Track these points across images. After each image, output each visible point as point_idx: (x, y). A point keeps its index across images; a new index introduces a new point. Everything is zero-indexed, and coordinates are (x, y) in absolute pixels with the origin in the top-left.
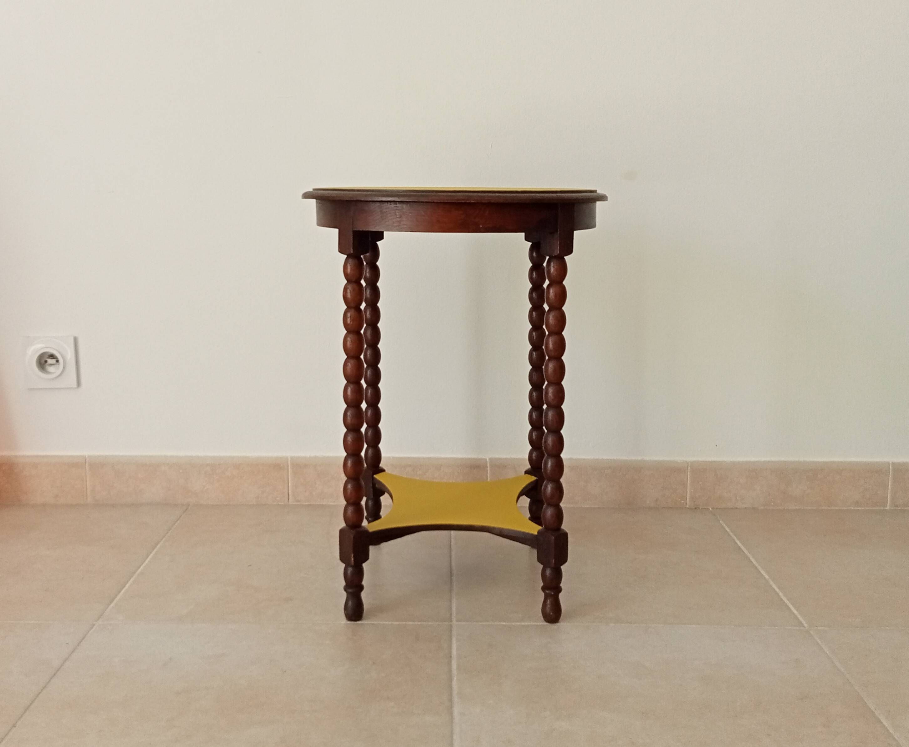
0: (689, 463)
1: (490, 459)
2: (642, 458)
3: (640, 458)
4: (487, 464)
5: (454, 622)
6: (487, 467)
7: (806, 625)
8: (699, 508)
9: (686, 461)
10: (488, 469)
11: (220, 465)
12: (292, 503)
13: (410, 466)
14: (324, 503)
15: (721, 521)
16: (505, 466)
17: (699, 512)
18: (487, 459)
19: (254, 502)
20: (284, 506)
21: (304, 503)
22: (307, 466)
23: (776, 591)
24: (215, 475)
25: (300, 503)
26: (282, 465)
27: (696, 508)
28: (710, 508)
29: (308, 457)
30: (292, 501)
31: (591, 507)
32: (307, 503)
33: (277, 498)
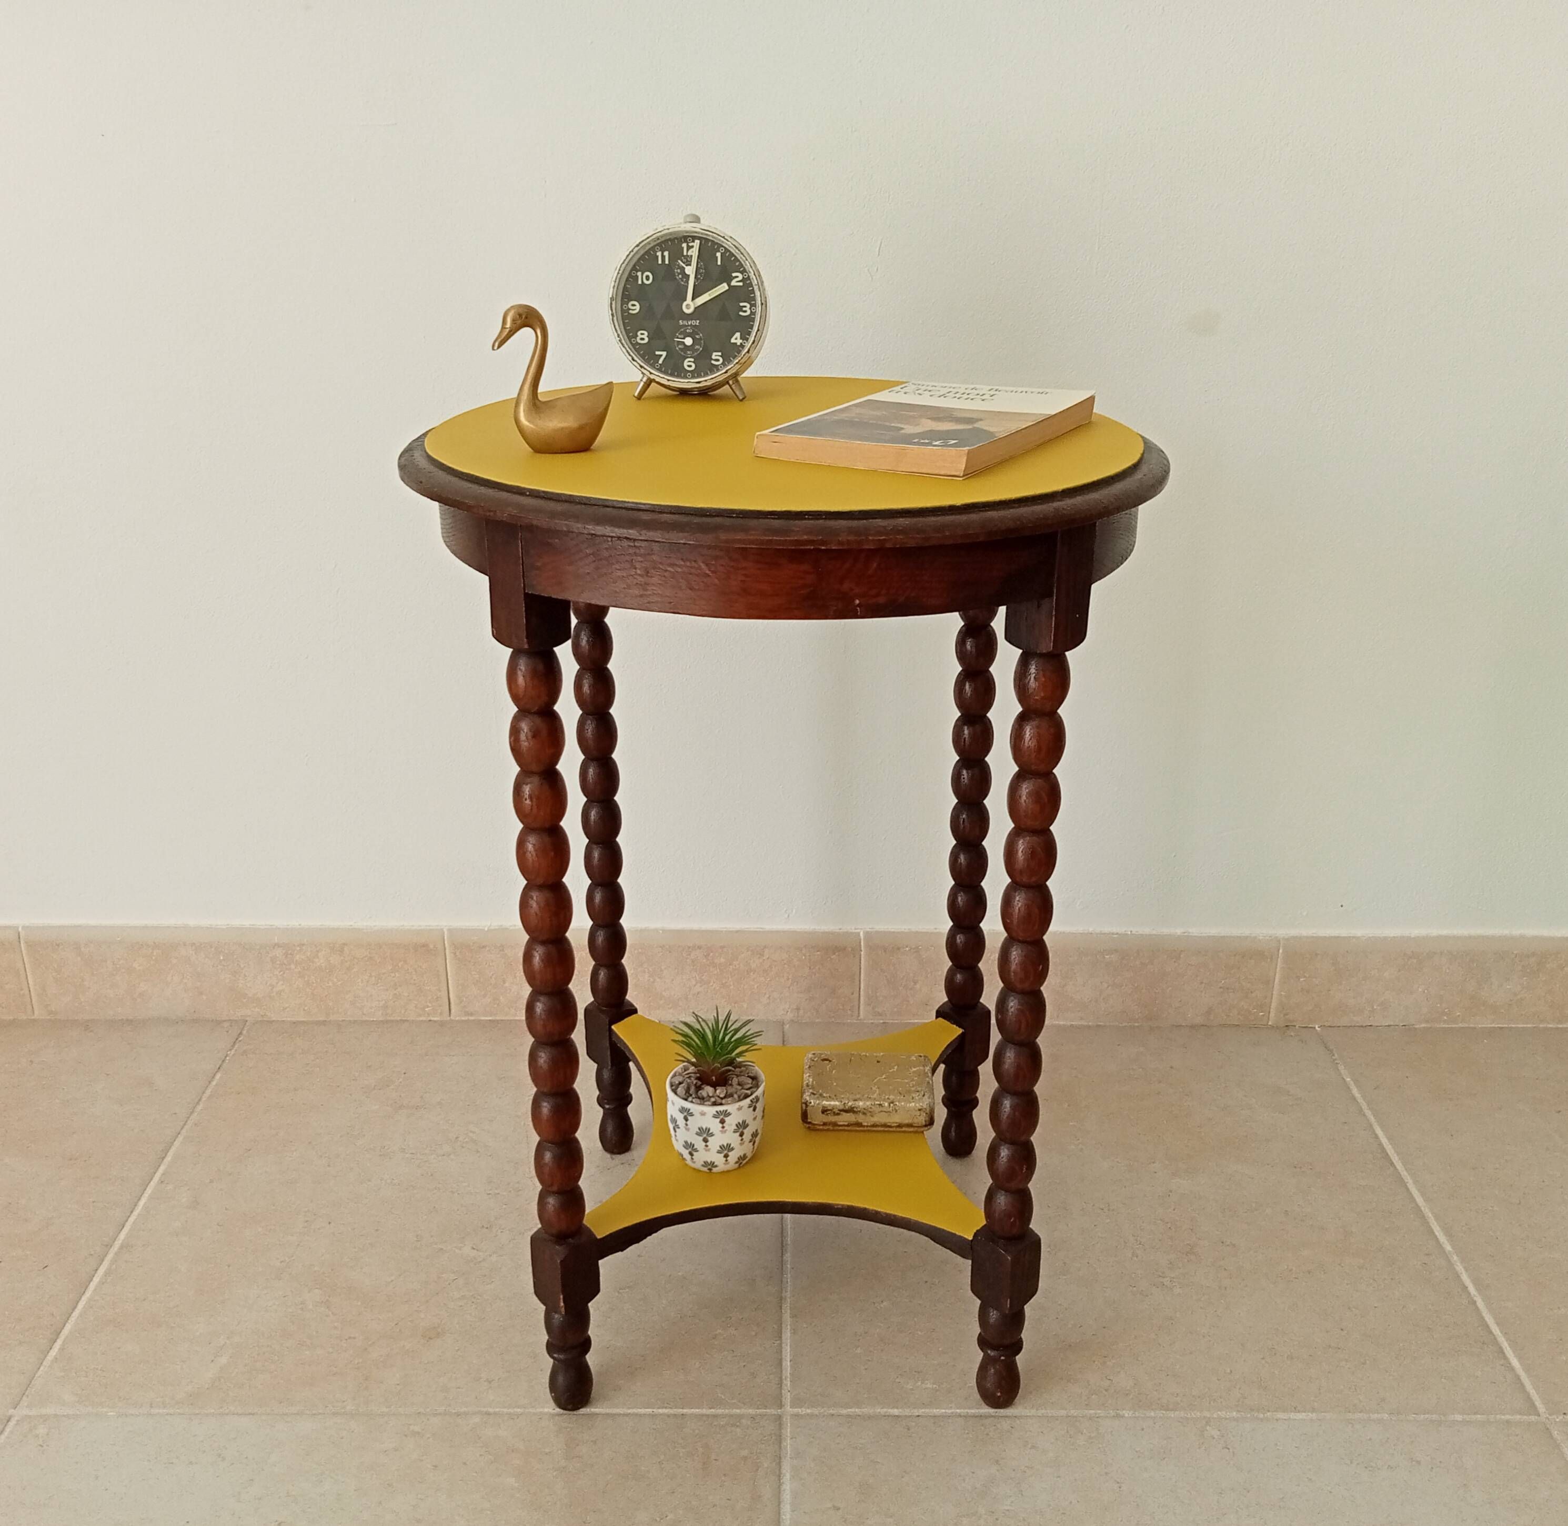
0: (1282, 942)
1: (867, 934)
2: (1182, 930)
3: (1179, 931)
4: (860, 942)
5: (788, 1409)
6: (861, 950)
7: (1541, 1409)
8: (1295, 1026)
9: (1277, 937)
10: (862, 953)
11: (301, 945)
12: (458, 1019)
13: (700, 948)
15: (1341, 1067)
16: (899, 949)
17: (1292, 1034)
18: (862, 934)
19: (379, 1016)
20: (442, 1024)
21: (483, 1018)
22: (484, 947)
23: (1470, 1294)
24: (293, 966)
25: (472, 1018)
26: (431, 946)
27: (1287, 1026)
28: (1317, 1027)
29: (486, 929)
30: (456, 1015)
31: (1072, 1025)
32: (490, 1018)
33: (426, 1009)
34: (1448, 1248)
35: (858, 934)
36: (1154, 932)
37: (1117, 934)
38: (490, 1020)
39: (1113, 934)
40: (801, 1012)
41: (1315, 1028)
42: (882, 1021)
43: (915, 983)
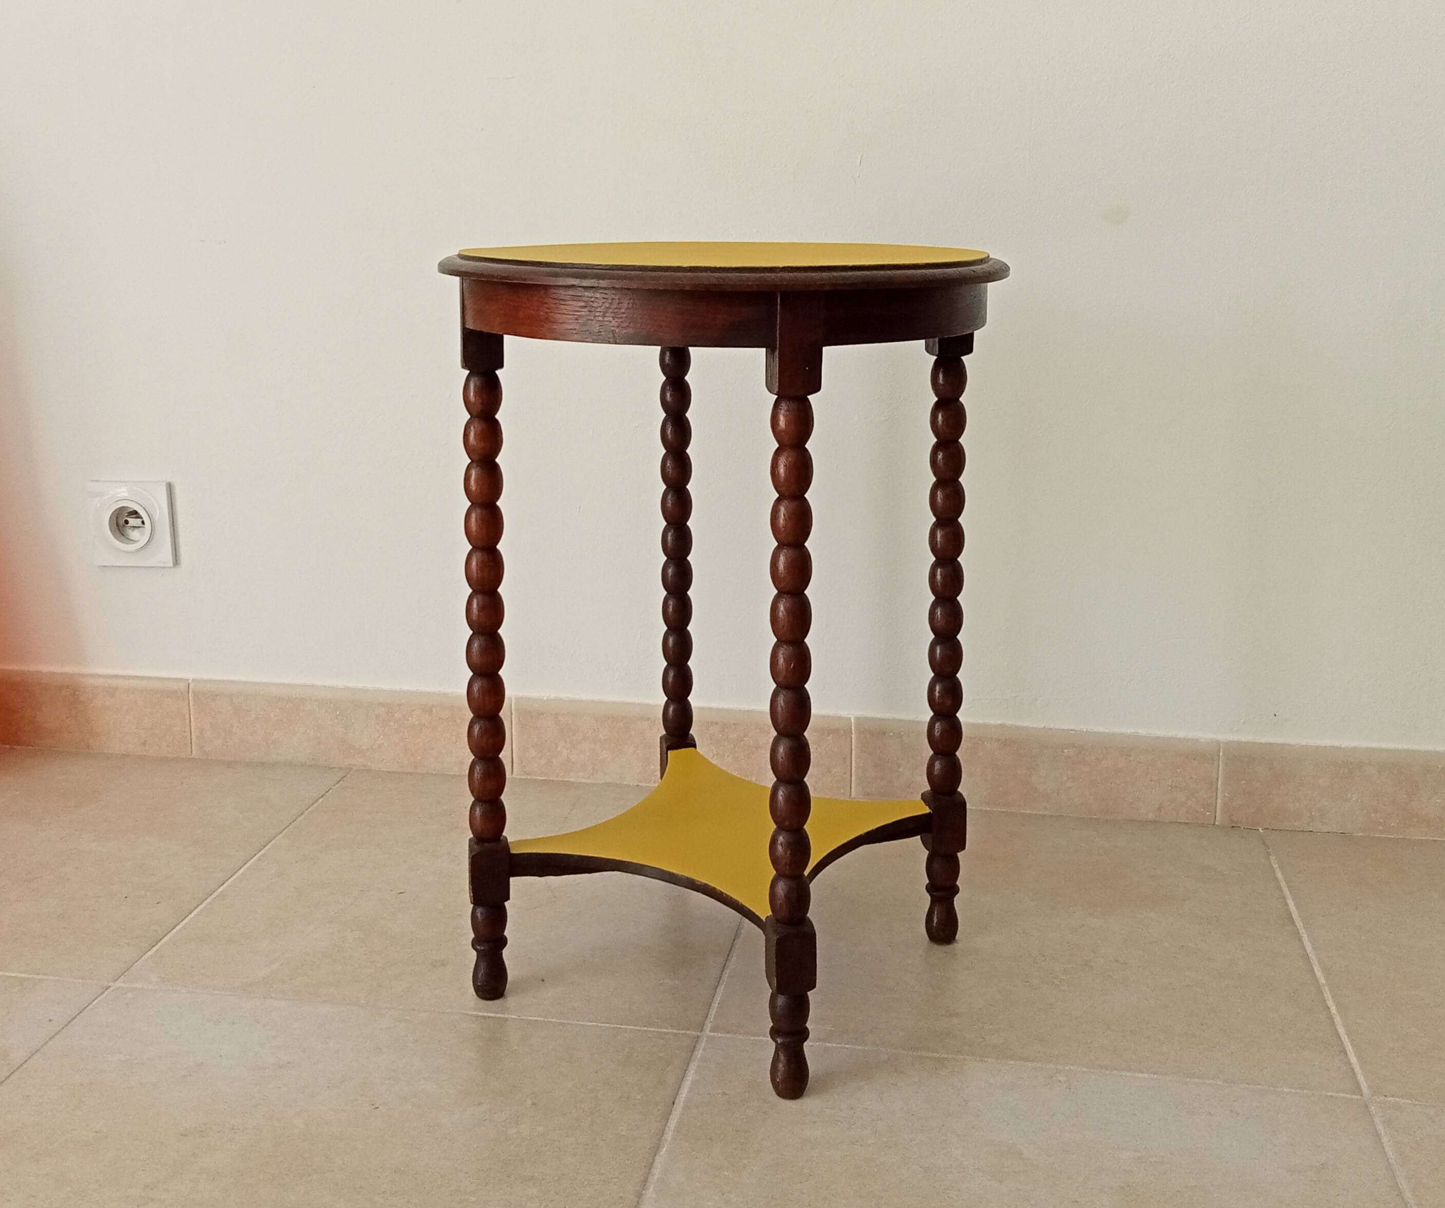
0: (1222, 745)
1: (857, 719)
3: (1129, 730)
4: (852, 725)
5: (707, 1032)
6: (852, 733)
7: (1365, 1090)
8: (1240, 827)
9: (1216, 742)
10: (853, 735)
11: (399, 705)
12: (519, 777)
14: (571, 780)
15: (1272, 858)
16: (884, 733)
17: (1238, 833)
18: (853, 720)
19: (456, 771)
21: (539, 777)
22: (542, 714)
23: (1330, 1012)
24: (392, 723)
25: (530, 777)
27: (1233, 827)
28: (1260, 829)
29: (545, 699)
30: (517, 774)
32: (543, 778)
34: (1323, 981)
35: (850, 719)
36: (1106, 731)
37: (1074, 730)
38: (543, 780)
41: (1258, 830)
43: (899, 766)
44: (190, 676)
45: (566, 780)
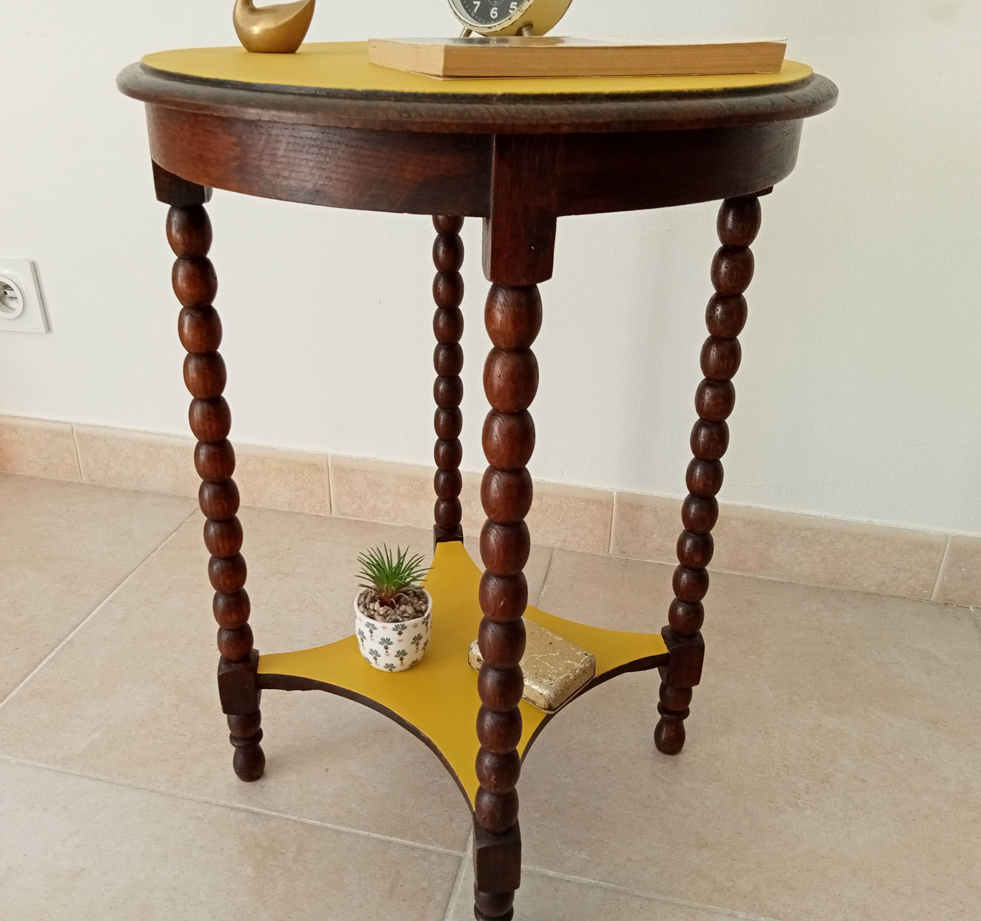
0: (950, 539)
1: (619, 494)
2: (868, 519)
3: (864, 520)
4: (613, 499)
5: (469, 853)
6: (613, 505)
8: (953, 605)
9: (946, 534)
10: (614, 507)
12: (336, 516)
14: (378, 522)
16: (642, 507)
17: (950, 611)
18: (615, 494)
19: (286, 508)
20: (325, 519)
21: (352, 518)
22: (353, 470)
25: (345, 517)
26: (320, 466)
27: (946, 603)
28: (971, 607)
29: (355, 459)
30: (335, 514)
31: (770, 580)
32: (356, 519)
33: (316, 508)
35: (613, 492)
36: (844, 519)
37: (814, 516)
38: (356, 520)
39: (810, 516)
40: (567, 544)
41: (969, 608)
42: (625, 558)
43: (653, 533)
44: (73, 419)
45: (374, 521)
